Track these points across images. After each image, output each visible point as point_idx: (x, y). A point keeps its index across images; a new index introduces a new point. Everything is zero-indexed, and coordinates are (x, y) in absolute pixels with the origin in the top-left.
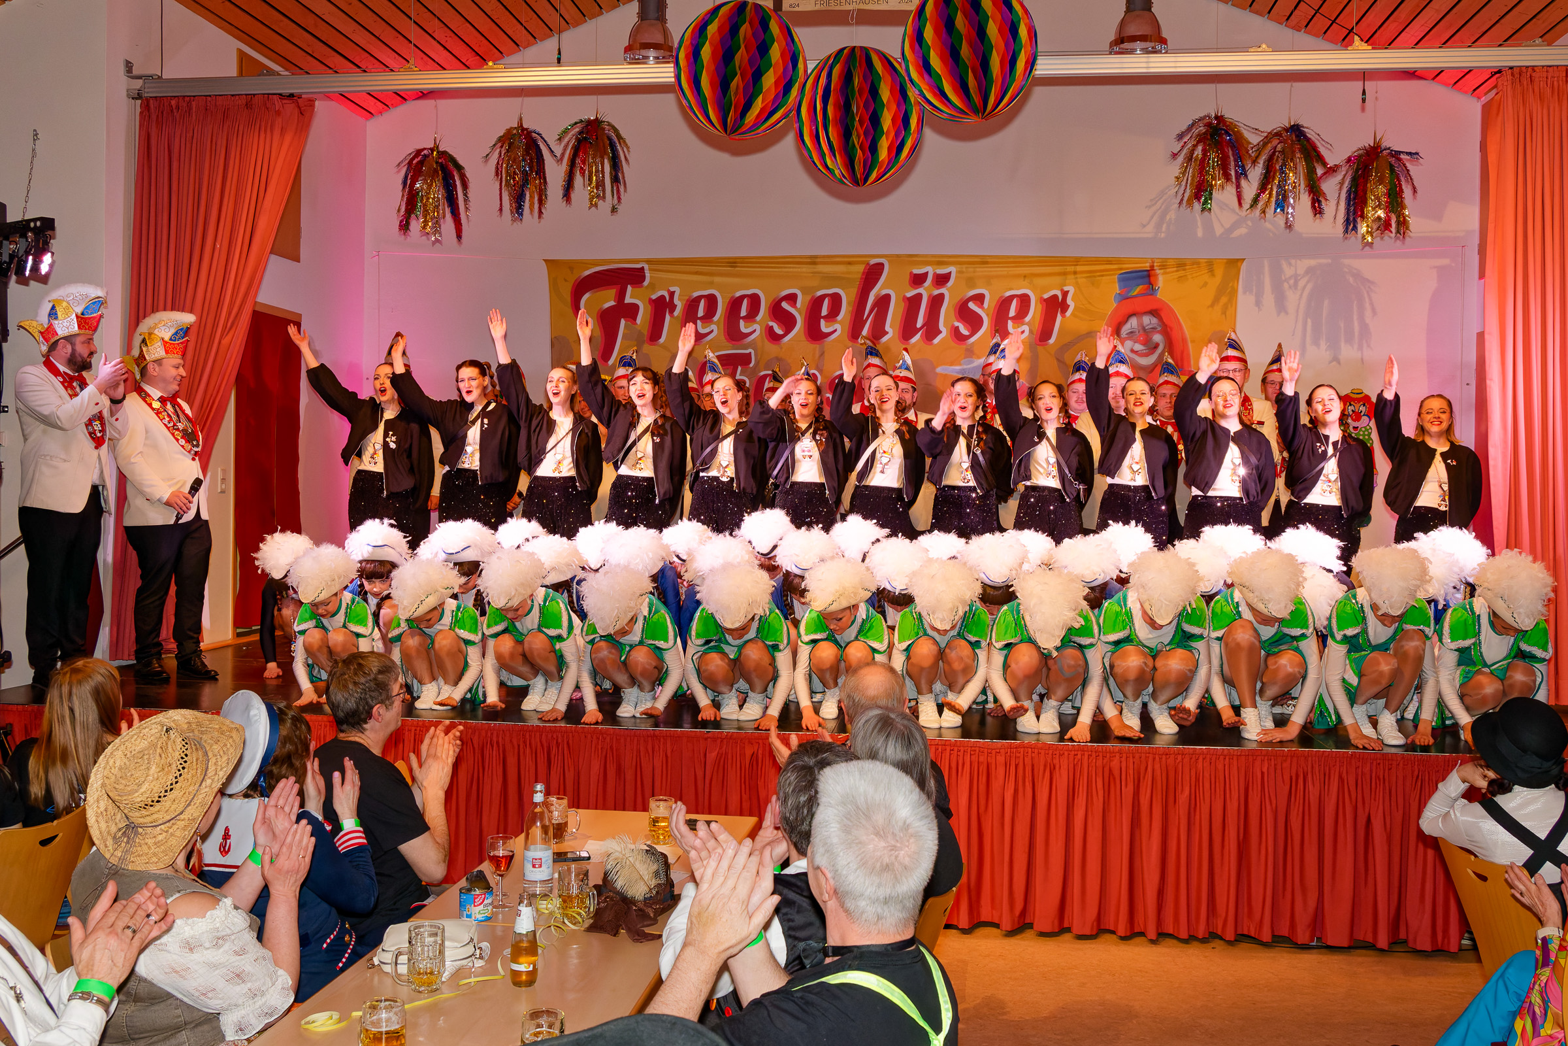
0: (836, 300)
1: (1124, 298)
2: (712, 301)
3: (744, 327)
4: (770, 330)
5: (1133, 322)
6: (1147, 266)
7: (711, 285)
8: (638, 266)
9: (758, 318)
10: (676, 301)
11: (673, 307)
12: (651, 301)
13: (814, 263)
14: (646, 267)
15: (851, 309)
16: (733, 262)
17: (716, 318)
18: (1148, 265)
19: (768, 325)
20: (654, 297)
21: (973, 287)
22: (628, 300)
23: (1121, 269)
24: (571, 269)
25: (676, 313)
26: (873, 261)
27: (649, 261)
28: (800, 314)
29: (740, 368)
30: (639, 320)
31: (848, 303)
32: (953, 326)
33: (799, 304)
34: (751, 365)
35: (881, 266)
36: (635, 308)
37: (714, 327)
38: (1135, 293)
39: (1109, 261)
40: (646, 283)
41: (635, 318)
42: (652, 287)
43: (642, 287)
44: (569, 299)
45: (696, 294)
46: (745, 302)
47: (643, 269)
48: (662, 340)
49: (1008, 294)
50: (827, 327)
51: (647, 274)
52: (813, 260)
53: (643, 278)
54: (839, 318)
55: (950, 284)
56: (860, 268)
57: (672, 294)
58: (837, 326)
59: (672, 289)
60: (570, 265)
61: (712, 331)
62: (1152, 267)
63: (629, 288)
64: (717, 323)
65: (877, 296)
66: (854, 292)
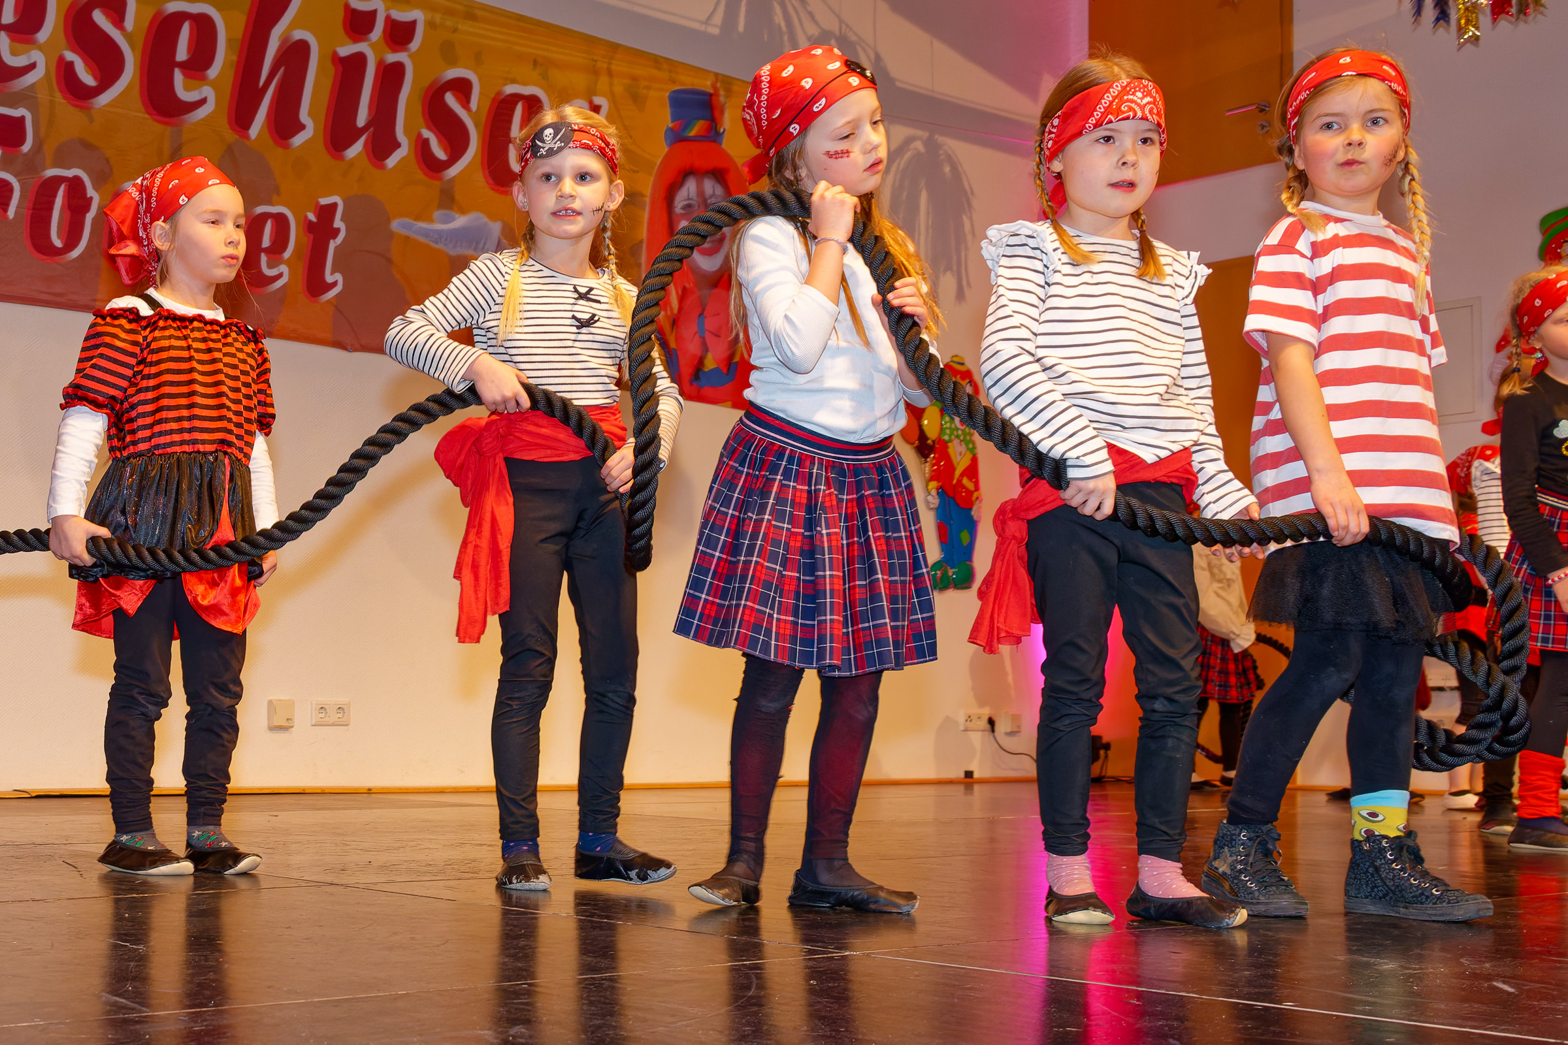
0: (204, 28)
1: (677, 138)
3: (7, 52)
4: (66, 72)
5: (690, 188)
6: (706, 85)
9: (43, 36)
15: (235, 58)
18: (709, 83)
19: (61, 59)
21: (452, 62)
23: (674, 82)
28: (132, 48)
31: (229, 41)
32: (419, 135)
33: (129, 24)
34: (26, 147)
38: (692, 132)
39: (657, 61)
49: (510, 89)
50: (187, 88)
54: (211, 72)
55: (415, 45)
58: (207, 92)
62: (716, 89)
65: (285, 40)
66: (240, 20)
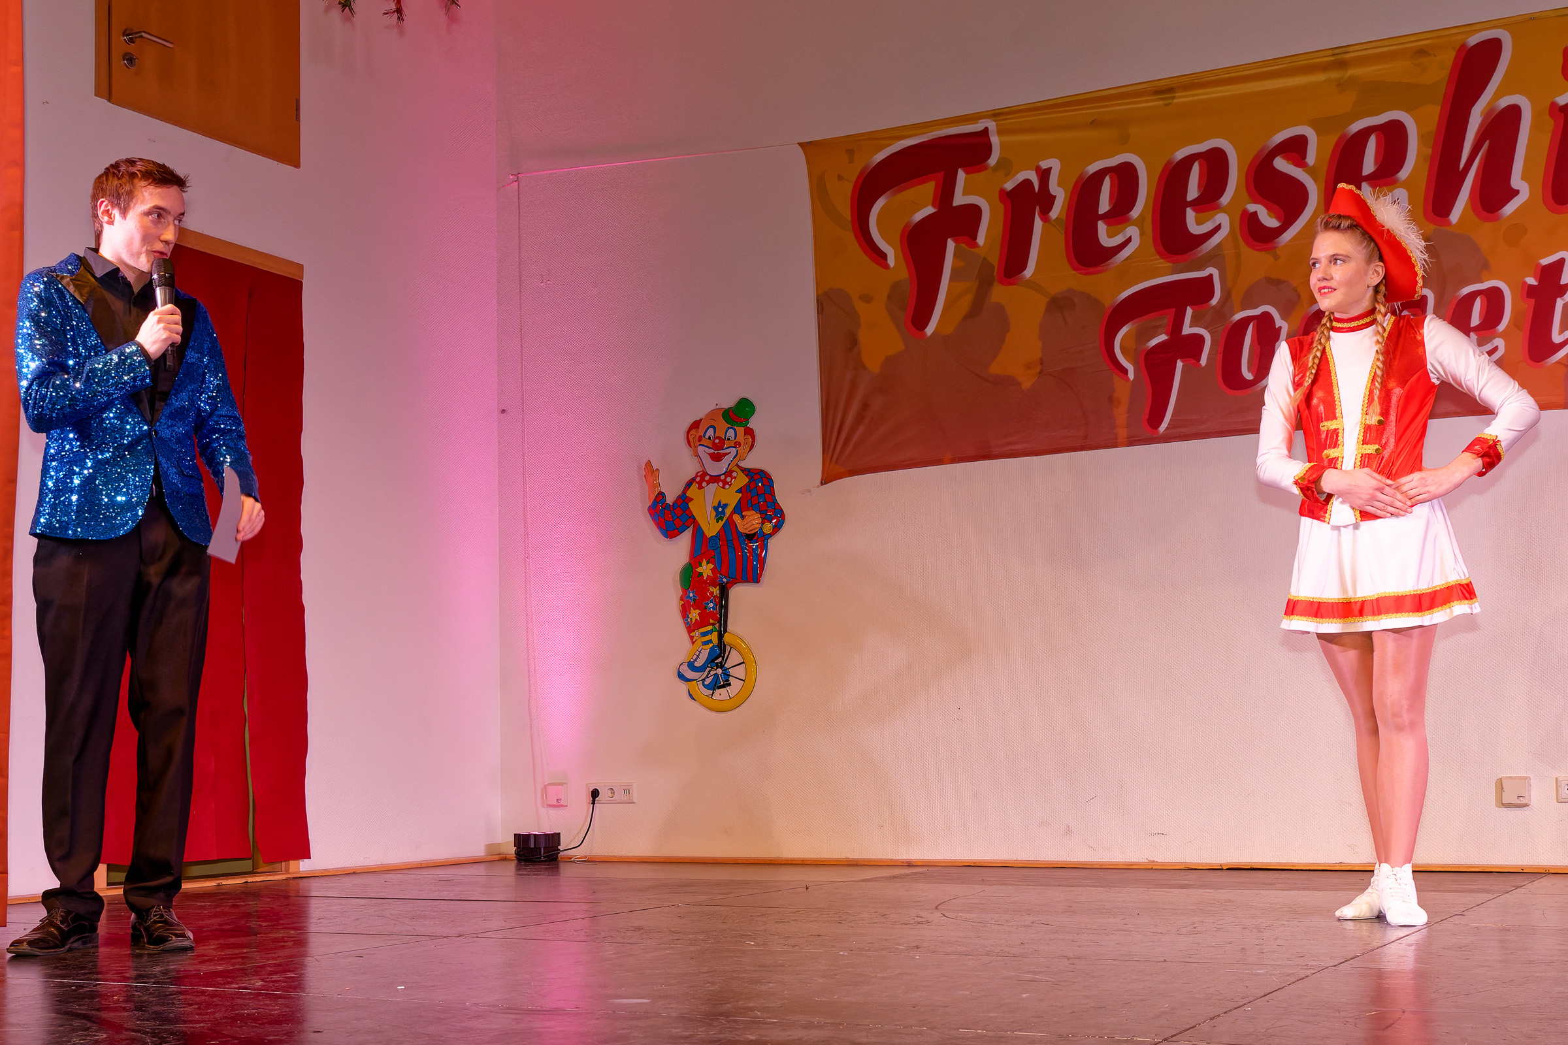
0: (1393, 136)
2: (1126, 176)
3: (1194, 224)
4: (1250, 224)
7: (1124, 143)
8: (977, 127)
9: (1225, 200)
10: (1054, 188)
11: (1047, 201)
12: (1005, 196)
13: (1342, 64)
14: (992, 125)
15: (1430, 151)
16: (1164, 90)
17: (1135, 213)
19: (1245, 213)
20: (1009, 186)
22: (960, 199)
24: (850, 152)
25: (1055, 213)
26: (1473, 40)
27: (996, 115)
28: (1315, 180)
29: (1189, 311)
30: (981, 240)
31: (1422, 138)
33: (1311, 159)
34: (1214, 301)
35: (1492, 48)
36: (974, 212)
37: (1132, 231)
40: (992, 161)
41: (974, 236)
42: (1006, 166)
43: (985, 168)
44: (846, 213)
45: (1092, 169)
46: (1196, 168)
47: (986, 129)
48: (1028, 273)
51: (995, 140)
52: (1339, 60)
53: (987, 149)
54: (1403, 174)
56: (1448, 58)
57: (1044, 175)
59: (1044, 165)
60: (850, 145)
61: (1129, 240)
63: (961, 175)
64: (1139, 223)
65: (1487, 114)
66: (1433, 112)
